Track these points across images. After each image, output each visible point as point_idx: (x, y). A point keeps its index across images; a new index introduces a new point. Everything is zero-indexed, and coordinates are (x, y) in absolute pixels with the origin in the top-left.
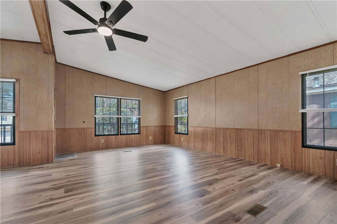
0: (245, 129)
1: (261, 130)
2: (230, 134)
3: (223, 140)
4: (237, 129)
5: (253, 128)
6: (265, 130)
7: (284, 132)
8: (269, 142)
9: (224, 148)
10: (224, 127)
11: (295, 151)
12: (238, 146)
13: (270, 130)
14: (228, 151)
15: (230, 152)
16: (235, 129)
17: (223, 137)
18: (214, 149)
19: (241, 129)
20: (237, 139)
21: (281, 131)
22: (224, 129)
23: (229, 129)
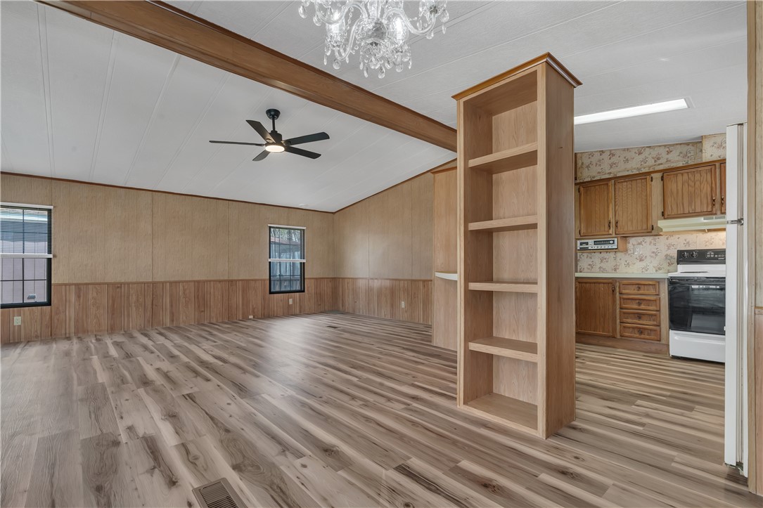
0: (210, 281)
1: (232, 281)
2: (184, 290)
3: (171, 302)
4: (198, 282)
5: (222, 278)
6: (236, 281)
7: (255, 280)
8: (241, 293)
9: (172, 314)
10: (172, 279)
11: (264, 299)
12: (199, 306)
13: (242, 280)
14: (181, 317)
15: (184, 318)
16: (194, 281)
17: (171, 296)
18: (149, 321)
19: (204, 282)
20: (198, 296)
21: (252, 280)
22: (171, 283)
23: (183, 282)
